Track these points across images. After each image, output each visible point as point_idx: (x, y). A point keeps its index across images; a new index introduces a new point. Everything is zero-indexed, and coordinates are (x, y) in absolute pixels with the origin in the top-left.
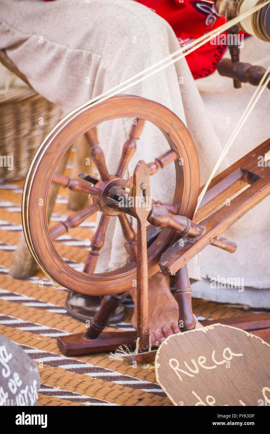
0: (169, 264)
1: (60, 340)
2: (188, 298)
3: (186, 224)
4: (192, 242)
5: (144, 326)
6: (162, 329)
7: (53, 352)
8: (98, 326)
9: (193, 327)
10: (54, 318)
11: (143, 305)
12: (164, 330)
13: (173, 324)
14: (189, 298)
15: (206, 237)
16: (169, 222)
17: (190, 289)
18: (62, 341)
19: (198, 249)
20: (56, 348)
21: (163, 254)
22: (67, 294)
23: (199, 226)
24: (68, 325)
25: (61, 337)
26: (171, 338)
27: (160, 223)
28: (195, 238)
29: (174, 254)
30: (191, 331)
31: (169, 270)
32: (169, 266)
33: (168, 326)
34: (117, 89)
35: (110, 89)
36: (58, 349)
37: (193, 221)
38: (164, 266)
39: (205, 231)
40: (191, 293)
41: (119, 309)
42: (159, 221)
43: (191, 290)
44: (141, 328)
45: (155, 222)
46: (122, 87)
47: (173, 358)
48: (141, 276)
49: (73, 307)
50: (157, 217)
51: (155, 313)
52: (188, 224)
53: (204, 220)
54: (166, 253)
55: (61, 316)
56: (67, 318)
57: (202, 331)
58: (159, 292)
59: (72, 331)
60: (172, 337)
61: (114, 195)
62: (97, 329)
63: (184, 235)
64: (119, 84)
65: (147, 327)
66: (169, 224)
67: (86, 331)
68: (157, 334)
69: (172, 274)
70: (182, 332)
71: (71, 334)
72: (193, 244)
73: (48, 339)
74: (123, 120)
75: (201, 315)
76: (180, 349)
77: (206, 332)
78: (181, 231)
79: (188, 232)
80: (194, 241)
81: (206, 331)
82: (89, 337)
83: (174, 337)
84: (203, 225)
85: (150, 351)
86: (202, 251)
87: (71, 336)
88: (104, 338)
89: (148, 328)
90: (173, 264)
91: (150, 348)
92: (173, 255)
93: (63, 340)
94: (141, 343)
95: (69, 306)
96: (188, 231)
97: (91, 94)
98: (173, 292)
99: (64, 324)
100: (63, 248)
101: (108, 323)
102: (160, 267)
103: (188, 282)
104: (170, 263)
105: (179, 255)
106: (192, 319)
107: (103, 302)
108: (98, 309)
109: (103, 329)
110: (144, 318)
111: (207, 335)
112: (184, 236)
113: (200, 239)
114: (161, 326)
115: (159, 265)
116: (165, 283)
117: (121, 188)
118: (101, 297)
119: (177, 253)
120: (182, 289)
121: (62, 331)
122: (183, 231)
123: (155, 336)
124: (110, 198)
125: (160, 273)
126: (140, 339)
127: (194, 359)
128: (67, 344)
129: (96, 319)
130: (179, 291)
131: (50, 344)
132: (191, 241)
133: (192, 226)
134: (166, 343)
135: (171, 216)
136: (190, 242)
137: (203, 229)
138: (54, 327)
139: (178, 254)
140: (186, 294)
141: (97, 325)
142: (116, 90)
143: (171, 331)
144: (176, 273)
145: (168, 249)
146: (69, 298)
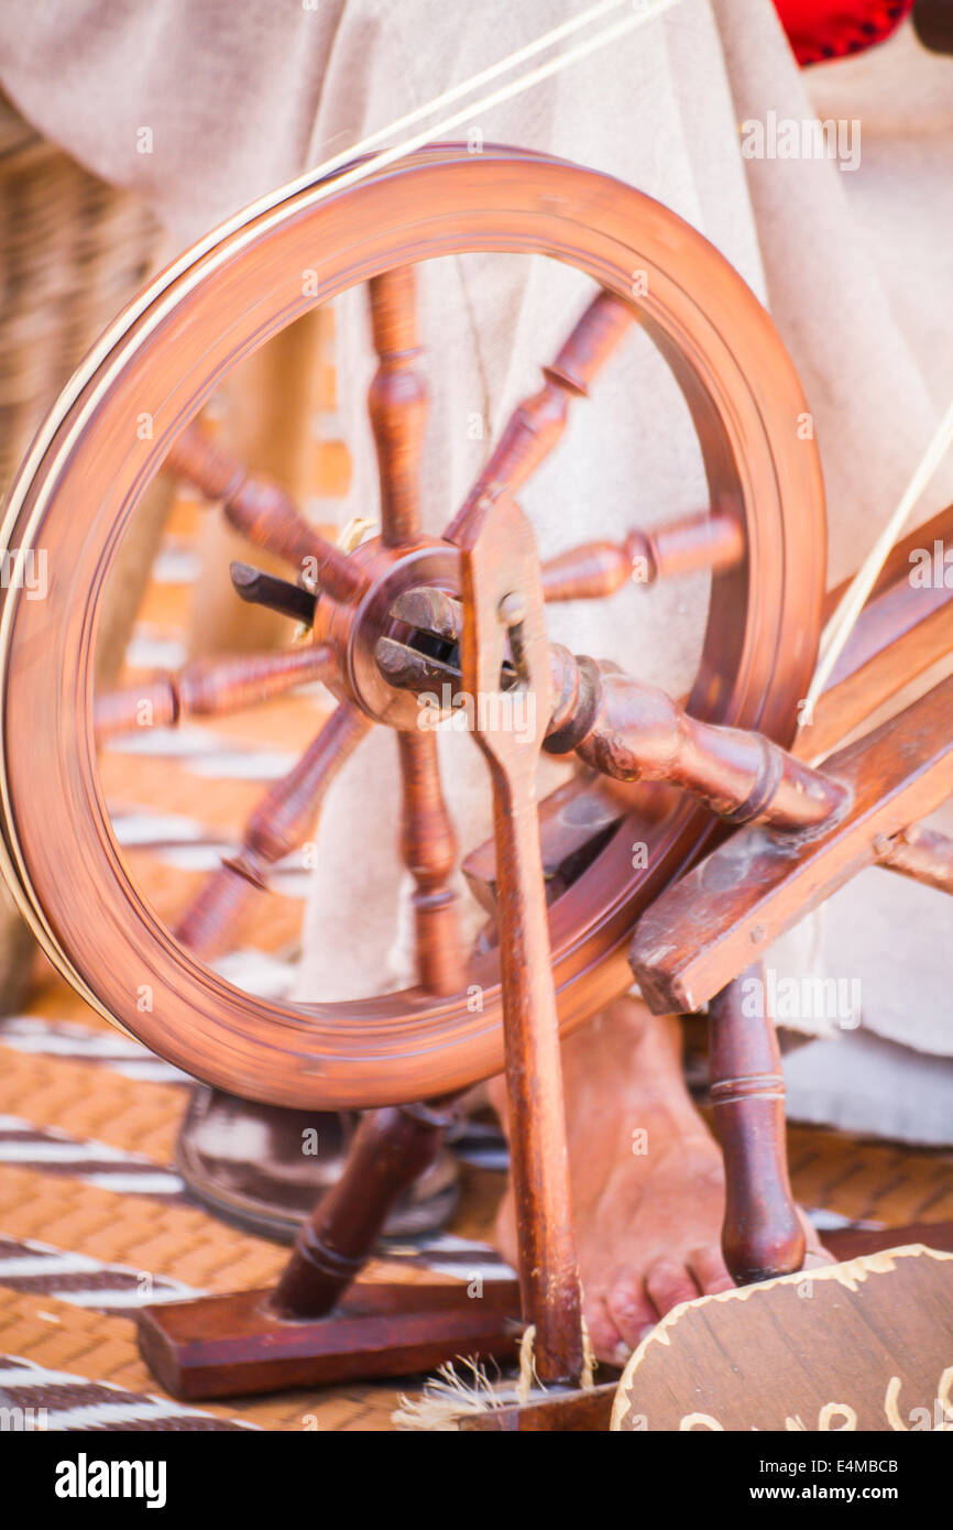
0: (675, 956)
1: (152, 1327)
2: (768, 1123)
3: (762, 770)
4: (787, 852)
5: (554, 1270)
6: (645, 1282)
7: (117, 1382)
8: (333, 1256)
9: (793, 1260)
10: (118, 1218)
11: (541, 1172)
12: (655, 1286)
13: (696, 1254)
14: (774, 1124)
15: (856, 828)
16: (676, 760)
17: (778, 1077)
18: (160, 1329)
19: (818, 887)
20: (129, 1363)
21: (650, 912)
22: (180, 1101)
23: (820, 778)
24: (187, 1251)
25: (157, 1310)
26: (687, 1314)
27: (636, 763)
28: (802, 835)
29: (704, 912)
30: (784, 1280)
31: (678, 986)
32: (677, 966)
33: (674, 1268)
34: (435, 114)
35: (399, 117)
36: (140, 1368)
37: (795, 755)
38: (655, 971)
39: (848, 804)
40: (782, 1096)
41: (436, 1177)
42: (632, 754)
43: (781, 1083)
44: (541, 1281)
45: (613, 758)
46: (459, 106)
47: (698, 1411)
48: (525, 1036)
49: (210, 1164)
50: (619, 735)
51: (610, 1198)
52: (768, 768)
53: (846, 751)
54: (662, 905)
55: (150, 1206)
56: (183, 1219)
57: (835, 1281)
58: (633, 1097)
59: (207, 1278)
60: (691, 1307)
61: (416, 628)
62: (328, 1271)
63: (751, 819)
64: (442, 91)
65: (570, 1272)
66: (677, 765)
67: (274, 1282)
68: (619, 1310)
69: (693, 1008)
70: (739, 1284)
71: (203, 1293)
72: (791, 865)
73: (91, 1317)
74: (460, 265)
75: (826, 1203)
76: (733, 1366)
77: (854, 1288)
78: (736, 801)
79: (770, 807)
80: (797, 848)
81: (856, 1281)
82: (289, 1311)
83: (700, 1310)
84: (843, 770)
85: (589, 1387)
86: (837, 895)
87: (202, 1303)
88: (361, 1315)
89: (573, 1277)
90: (696, 960)
91: (587, 1375)
92: (697, 918)
93: (165, 1325)
94: (542, 1353)
95: (196, 1163)
96: (769, 800)
97: (304, 141)
98: (697, 1092)
99: (165, 1245)
100: (160, 878)
101: (381, 1244)
102: (635, 973)
103: (771, 1048)
104: (683, 952)
105: (726, 915)
106: (788, 1226)
107: (358, 1139)
108: (334, 1173)
109: (356, 1268)
110: (549, 1233)
111: (861, 1301)
112: (749, 824)
113: (828, 839)
114: (638, 1267)
115: (631, 962)
116: (657, 1050)
117: (448, 594)
118: (346, 1119)
119: (717, 905)
120: (740, 1080)
121: (162, 1279)
122: (746, 803)
123: (609, 1319)
124: (396, 643)
125: (636, 1000)
126: (539, 1332)
127: (798, 1418)
128: (183, 1345)
129: (327, 1224)
130: (724, 1087)
131: (100, 1342)
132: (782, 848)
133: (788, 777)
134: (665, 1340)
135: (686, 727)
136: (780, 852)
137: (841, 791)
138: (121, 1257)
139: (723, 914)
140: (759, 1101)
141: (332, 1249)
142: (427, 122)
143: (690, 1287)
144: (713, 1003)
145: (674, 888)
146: (190, 1120)
